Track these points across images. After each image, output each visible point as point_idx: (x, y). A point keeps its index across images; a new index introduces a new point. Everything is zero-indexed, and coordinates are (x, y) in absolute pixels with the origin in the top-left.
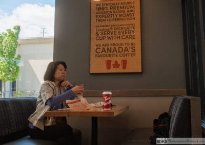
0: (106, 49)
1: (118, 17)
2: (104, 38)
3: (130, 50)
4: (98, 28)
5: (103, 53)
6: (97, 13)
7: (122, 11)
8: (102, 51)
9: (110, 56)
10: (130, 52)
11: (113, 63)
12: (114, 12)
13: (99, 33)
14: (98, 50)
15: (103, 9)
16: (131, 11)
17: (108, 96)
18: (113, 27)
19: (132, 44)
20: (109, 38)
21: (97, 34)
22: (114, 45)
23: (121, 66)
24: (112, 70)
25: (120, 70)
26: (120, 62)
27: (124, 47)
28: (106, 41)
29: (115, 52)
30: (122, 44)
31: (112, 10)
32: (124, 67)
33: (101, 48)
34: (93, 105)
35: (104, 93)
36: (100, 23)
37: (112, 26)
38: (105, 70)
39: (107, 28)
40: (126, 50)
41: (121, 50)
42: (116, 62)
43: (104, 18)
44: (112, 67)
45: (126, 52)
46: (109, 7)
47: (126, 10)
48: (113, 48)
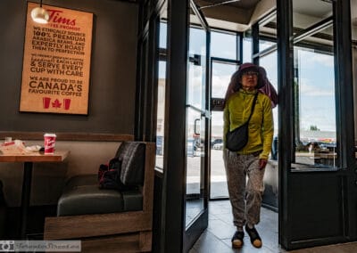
0: (45, 84)
1: (63, 48)
2: (42, 71)
3: (75, 89)
4: (34, 57)
5: (40, 88)
6: (34, 38)
7: (68, 42)
8: (39, 86)
9: (49, 92)
10: (76, 91)
11: (52, 101)
12: (58, 41)
13: (36, 63)
14: (33, 84)
15: (44, 34)
16: (80, 44)
17: (52, 138)
18: (56, 60)
19: (78, 82)
20: (50, 72)
21: (33, 64)
22: (55, 80)
23: (62, 106)
24: (51, 109)
25: (62, 110)
26: (61, 101)
27: (68, 84)
28: (45, 74)
29: (56, 89)
30: (66, 81)
31: (56, 39)
32: (67, 107)
33: (38, 82)
34: (29, 148)
35: (47, 135)
36: (38, 52)
37: (54, 57)
38: (41, 109)
39: (47, 58)
40: (71, 87)
41: (64, 87)
42: (57, 101)
43: (44, 46)
44: (51, 105)
45: (70, 91)
46: (51, 34)
47: (74, 42)
48: (53, 83)
